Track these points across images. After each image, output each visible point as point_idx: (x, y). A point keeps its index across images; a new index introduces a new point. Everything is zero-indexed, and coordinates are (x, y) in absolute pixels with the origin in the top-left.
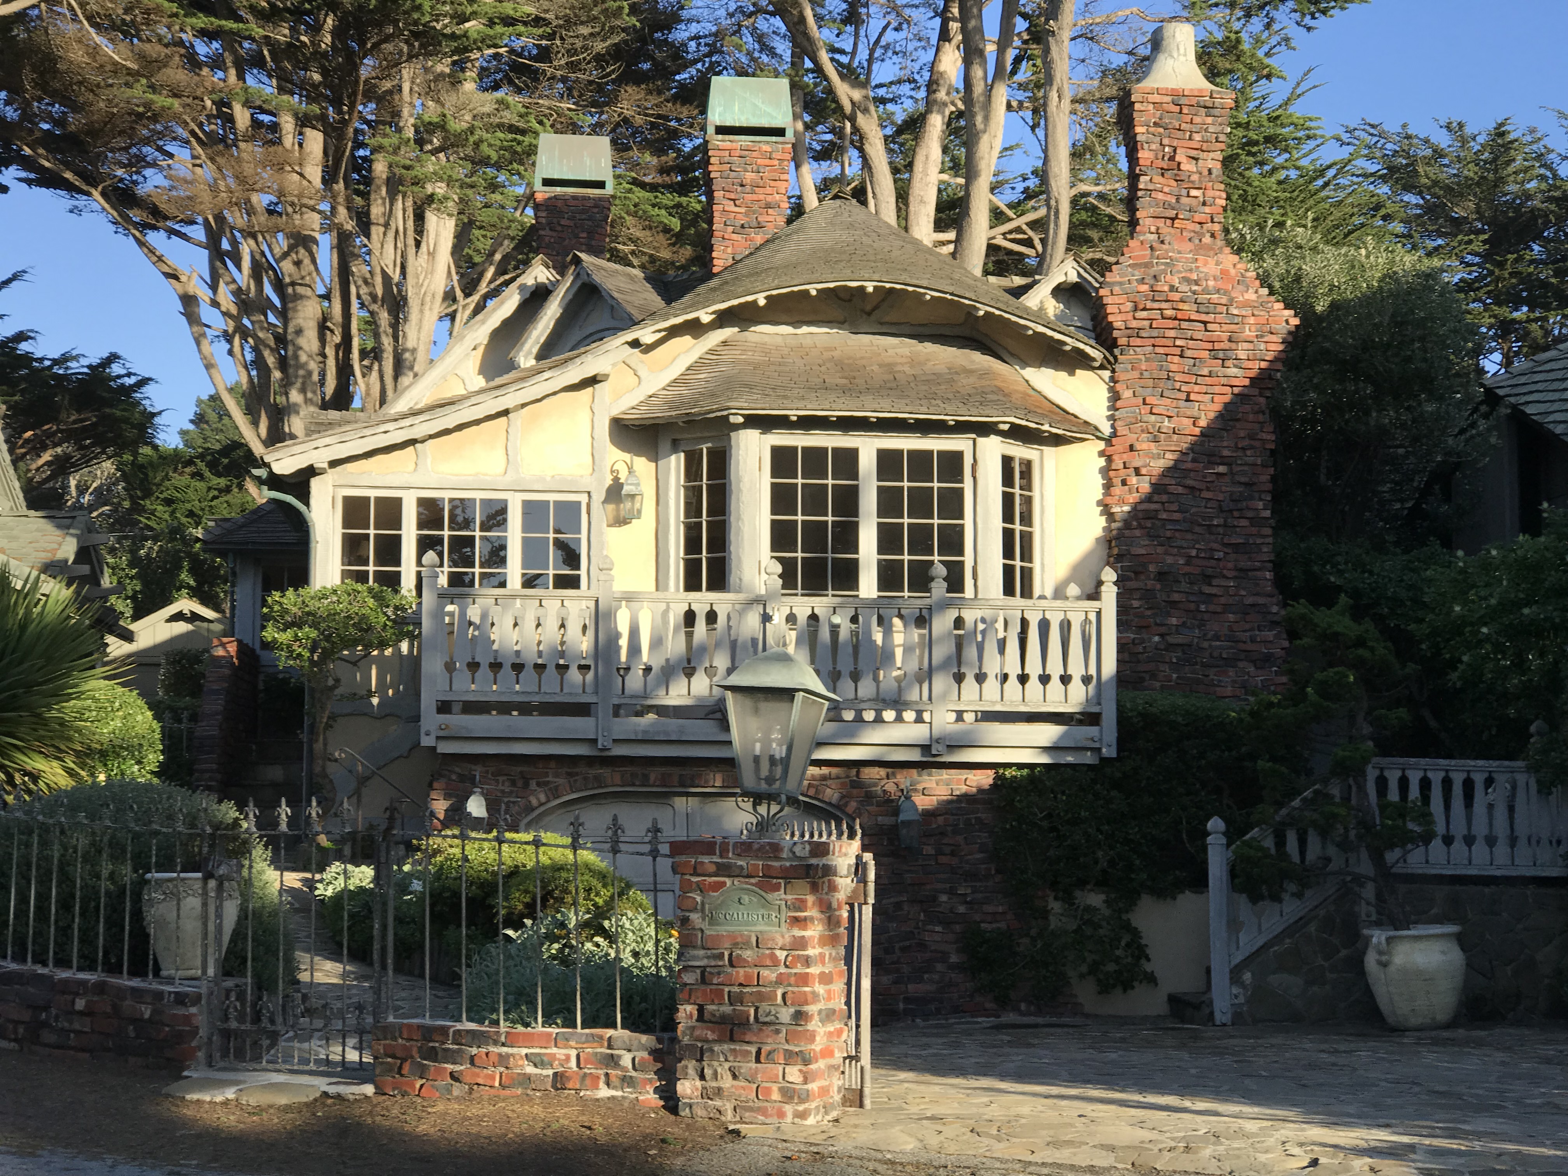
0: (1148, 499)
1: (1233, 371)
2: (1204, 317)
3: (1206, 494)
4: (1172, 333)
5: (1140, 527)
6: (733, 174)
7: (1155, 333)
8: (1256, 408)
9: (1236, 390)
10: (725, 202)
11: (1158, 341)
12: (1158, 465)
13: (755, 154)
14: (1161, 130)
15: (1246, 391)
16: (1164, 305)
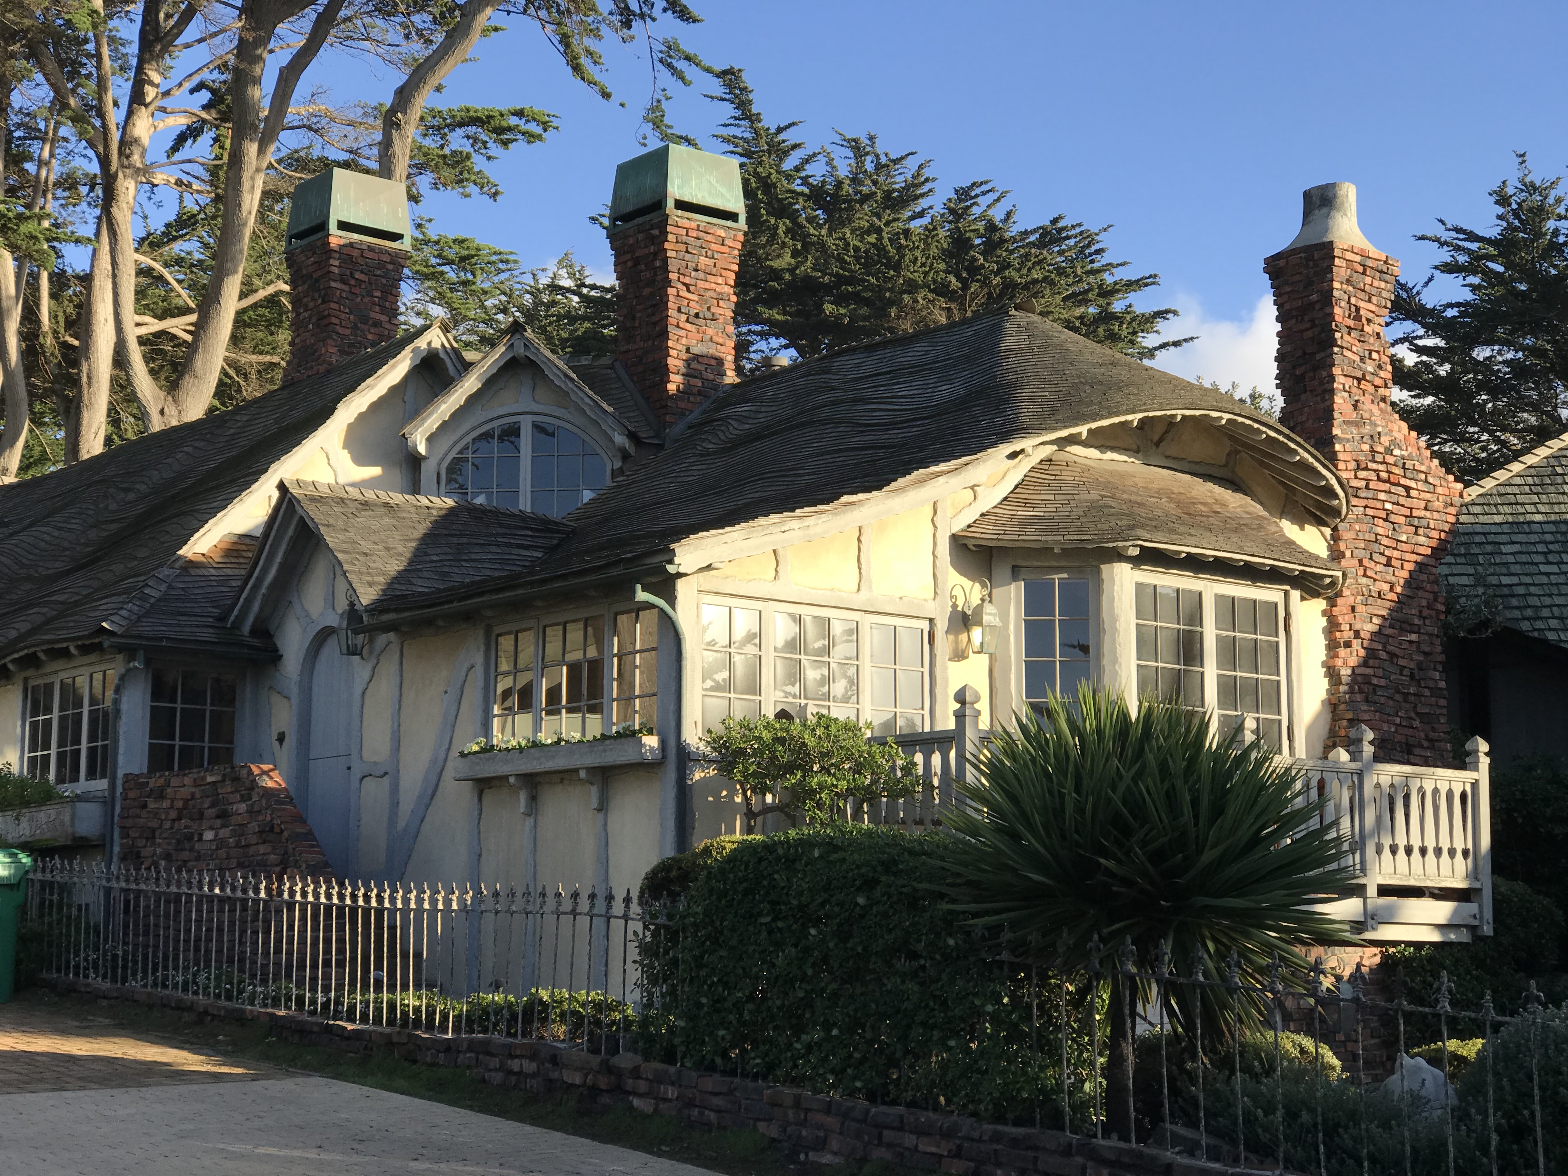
0: (1365, 663)
1: (1422, 539)
2: (1408, 483)
3: (1401, 662)
4: (1382, 496)
5: (1361, 691)
6: (688, 256)
7: (1370, 494)
8: (1432, 578)
9: (1419, 558)
10: (680, 286)
11: (1371, 503)
12: (1369, 628)
13: (709, 238)
14: (1351, 288)
15: (1425, 561)
16: (1382, 467)
